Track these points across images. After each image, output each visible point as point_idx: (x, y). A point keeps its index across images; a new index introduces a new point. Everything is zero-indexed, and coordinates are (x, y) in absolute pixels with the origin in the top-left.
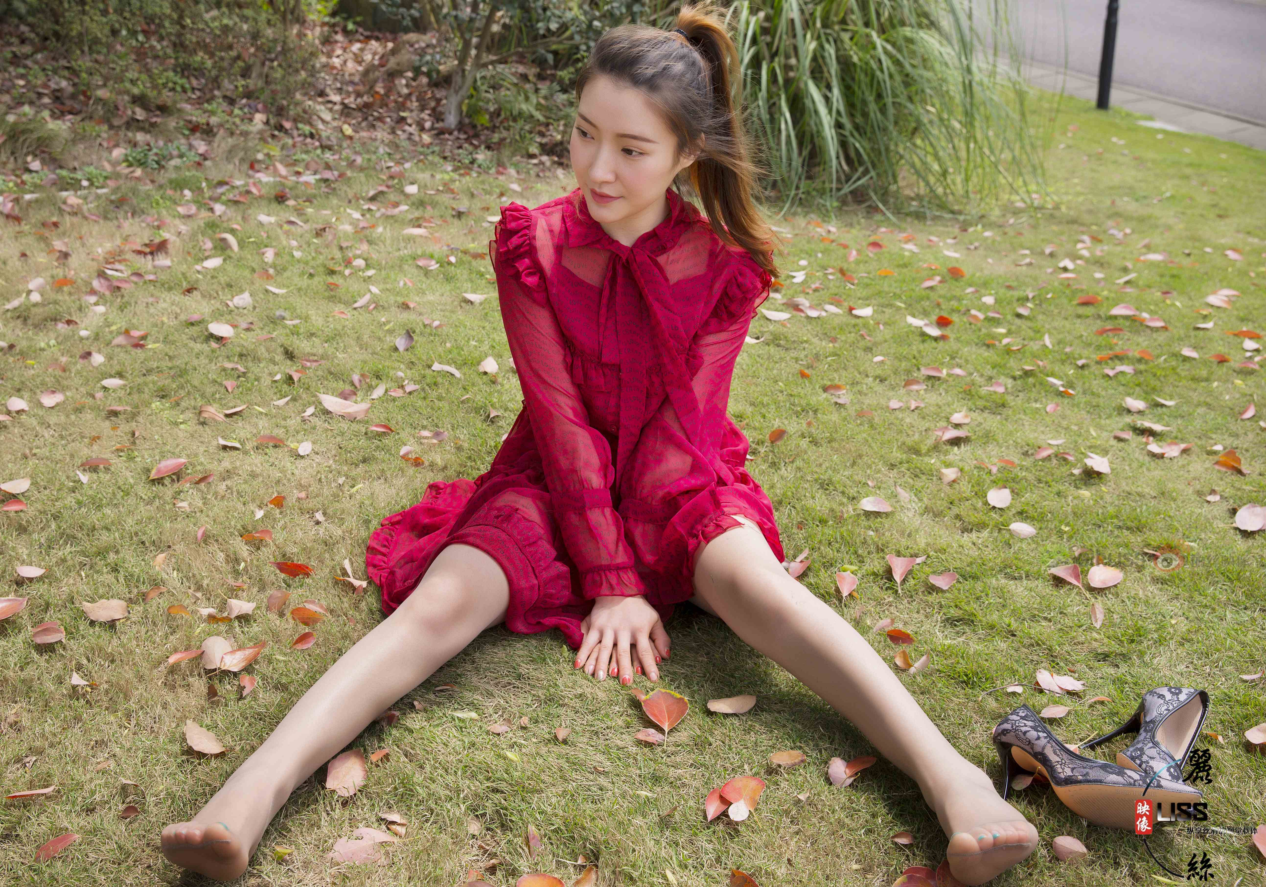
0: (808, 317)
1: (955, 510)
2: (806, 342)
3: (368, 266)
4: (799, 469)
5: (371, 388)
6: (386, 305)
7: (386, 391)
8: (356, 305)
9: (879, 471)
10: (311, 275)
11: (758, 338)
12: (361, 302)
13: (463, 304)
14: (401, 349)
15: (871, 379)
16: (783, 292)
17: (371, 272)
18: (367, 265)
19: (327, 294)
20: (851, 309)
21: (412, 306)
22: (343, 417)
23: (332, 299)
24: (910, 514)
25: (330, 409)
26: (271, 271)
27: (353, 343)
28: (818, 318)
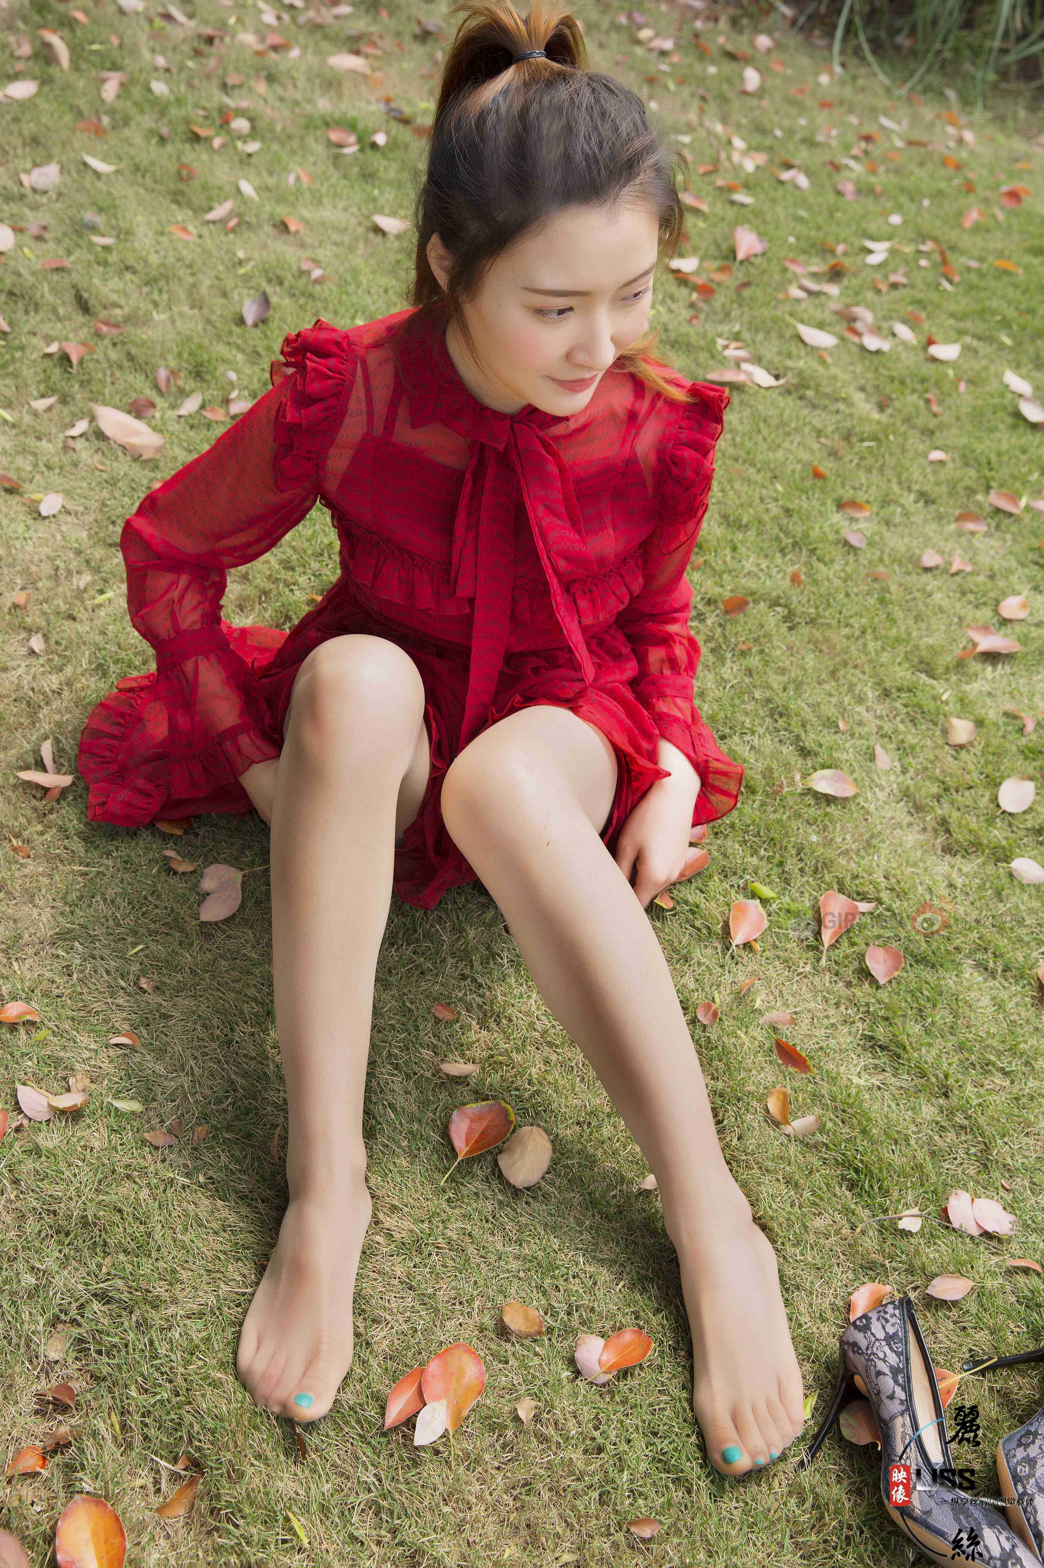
0: (863, 348)
1: (943, 810)
2: (844, 400)
3: (254, 133)
4: (749, 672)
5: (183, 393)
6: (254, 220)
7: (203, 407)
8: (211, 216)
9: (861, 700)
10: (162, 140)
11: (777, 377)
12: (219, 212)
13: (371, 236)
14: (250, 319)
15: (912, 497)
16: (845, 281)
17: (253, 147)
18: (253, 128)
19: (172, 186)
20: (931, 342)
21: (292, 228)
22: (124, 448)
23: (178, 198)
24: (882, 796)
25: (108, 432)
26: (106, 121)
27: (182, 295)
28: (878, 352)
